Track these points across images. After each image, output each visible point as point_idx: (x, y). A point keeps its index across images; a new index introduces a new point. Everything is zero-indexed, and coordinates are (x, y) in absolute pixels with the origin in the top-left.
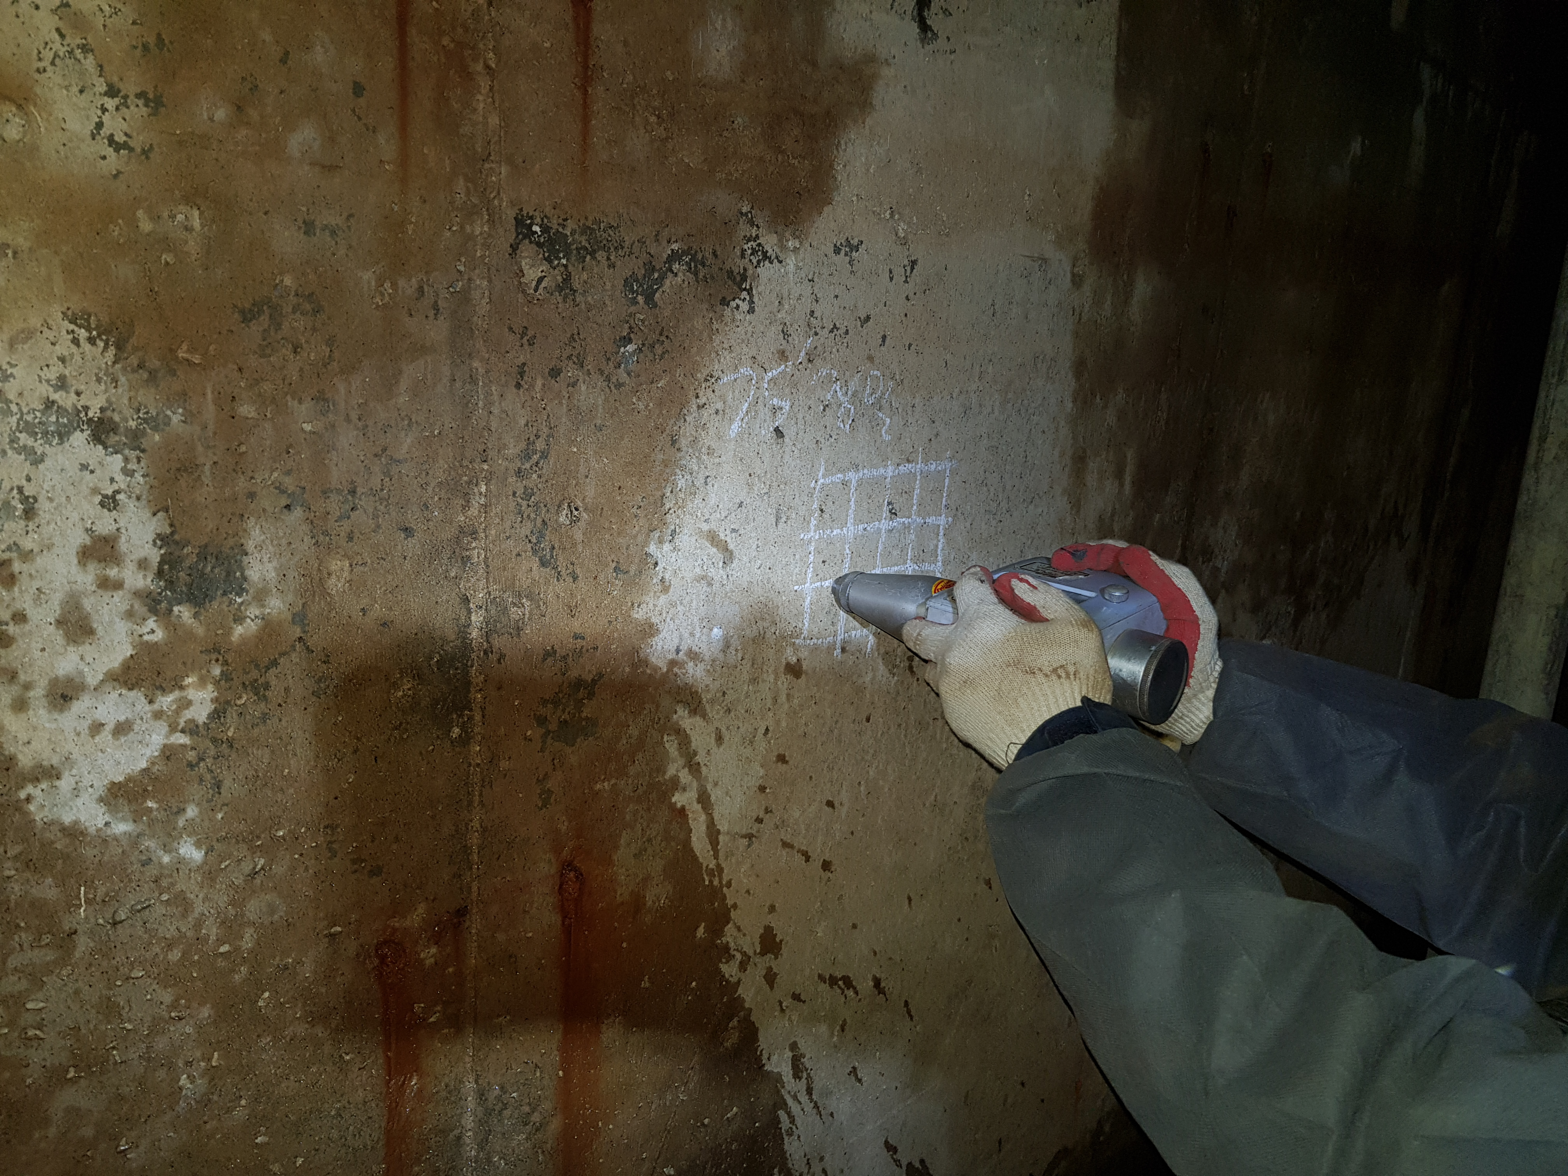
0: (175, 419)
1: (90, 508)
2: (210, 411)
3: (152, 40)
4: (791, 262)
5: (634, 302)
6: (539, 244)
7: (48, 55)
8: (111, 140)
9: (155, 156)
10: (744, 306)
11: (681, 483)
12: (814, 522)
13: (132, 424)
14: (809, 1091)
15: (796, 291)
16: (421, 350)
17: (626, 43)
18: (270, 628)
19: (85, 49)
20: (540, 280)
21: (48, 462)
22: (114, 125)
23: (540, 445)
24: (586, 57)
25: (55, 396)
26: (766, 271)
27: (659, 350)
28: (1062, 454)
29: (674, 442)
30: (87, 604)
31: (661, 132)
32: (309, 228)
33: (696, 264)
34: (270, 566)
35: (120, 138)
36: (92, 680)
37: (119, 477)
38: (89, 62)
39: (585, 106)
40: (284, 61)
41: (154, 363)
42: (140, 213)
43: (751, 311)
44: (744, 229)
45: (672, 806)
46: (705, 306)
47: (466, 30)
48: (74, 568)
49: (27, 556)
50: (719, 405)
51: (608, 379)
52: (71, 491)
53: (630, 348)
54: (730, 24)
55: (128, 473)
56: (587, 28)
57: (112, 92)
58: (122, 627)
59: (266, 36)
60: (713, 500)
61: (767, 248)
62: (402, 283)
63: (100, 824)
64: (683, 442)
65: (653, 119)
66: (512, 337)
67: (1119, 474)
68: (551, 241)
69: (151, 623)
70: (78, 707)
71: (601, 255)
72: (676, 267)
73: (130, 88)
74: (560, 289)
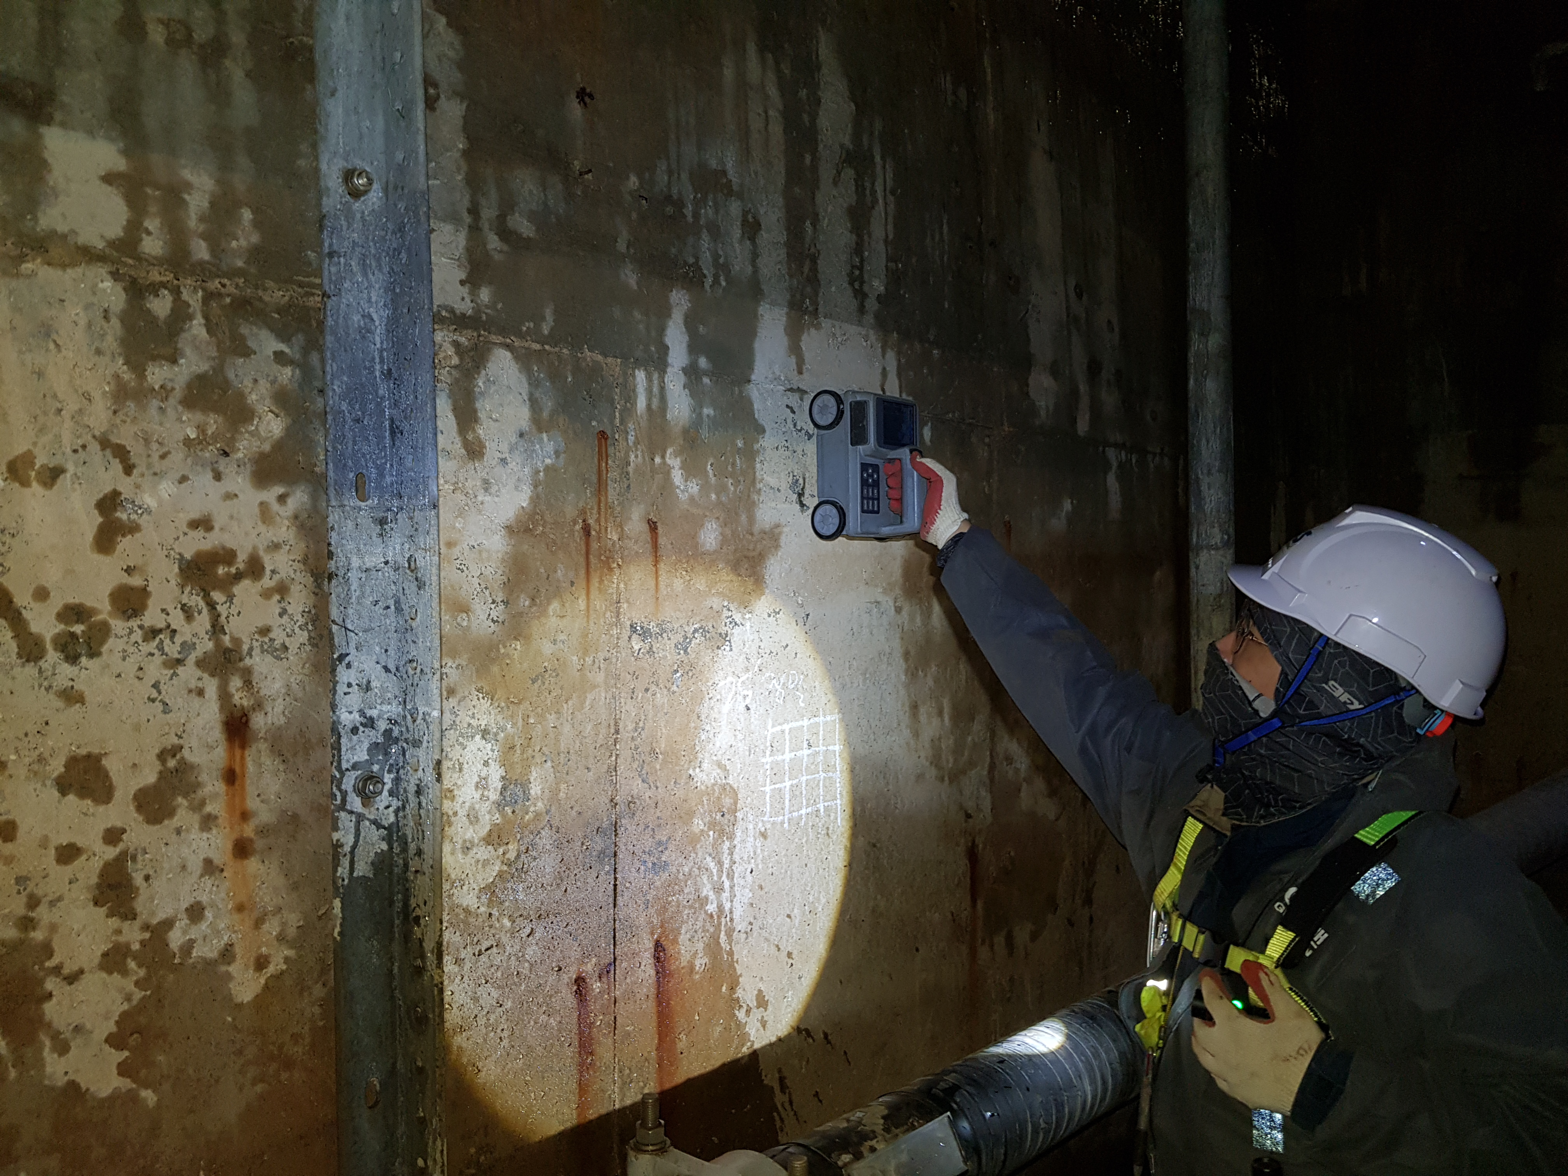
0: (509, 726)
1: (480, 767)
2: (520, 723)
3: (506, 580)
4: (748, 624)
5: (679, 654)
6: (640, 635)
7: (475, 593)
8: (492, 619)
9: (506, 624)
10: (728, 648)
11: (703, 737)
12: (768, 753)
13: (495, 730)
14: (791, 1103)
15: (751, 638)
16: (594, 687)
17: (672, 544)
18: (538, 815)
19: (486, 588)
20: (640, 649)
21: (468, 748)
22: (494, 614)
23: (641, 724)
24: (656, 552)
25: (471, 722)
26: (737, 630)
27: (690, 674)
28: (903, 705)
29: (699, 717)
30: (477, 806)
31: (688, 578)
32: (555, 642)
33: (704, 631)
34: (539, 788)
35: (495, 619)
36: (476, 841)
37: (490, 753)
38: (487, 593)
39: (657, 572)
40: (548, 579)
41: (503, 704)
42: (501, 646)
43: (731, 650)
44: (726, 613)
45: (706, 912)
46: (710, 650)
47: (610, 551)
48: (474, 792)
49: (459, 787)
50: (719, 697)
51: (669, 690)
52: (474, 760)
53: (678, 675)
54: (714, 526)
55: (493, 751)
56: (656, 542)
57: (493, 602)
58: (487, 817)
59: (542, 570)
60: (718, 744)
61: (736, 620)
62: (587, 659)
63: (476, 906)
64: (703, 717)
65: (684, 573)
66: (629, 677)
67: (940, 713)
68: (644, 632)
69: (497, 815)
70: (472, 853)
71: (665, 635)
72: (696, 635)
73: (499, 600)
74: (648, 652)
